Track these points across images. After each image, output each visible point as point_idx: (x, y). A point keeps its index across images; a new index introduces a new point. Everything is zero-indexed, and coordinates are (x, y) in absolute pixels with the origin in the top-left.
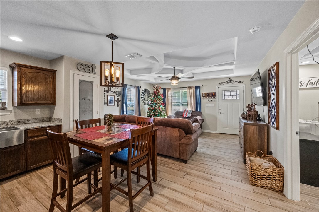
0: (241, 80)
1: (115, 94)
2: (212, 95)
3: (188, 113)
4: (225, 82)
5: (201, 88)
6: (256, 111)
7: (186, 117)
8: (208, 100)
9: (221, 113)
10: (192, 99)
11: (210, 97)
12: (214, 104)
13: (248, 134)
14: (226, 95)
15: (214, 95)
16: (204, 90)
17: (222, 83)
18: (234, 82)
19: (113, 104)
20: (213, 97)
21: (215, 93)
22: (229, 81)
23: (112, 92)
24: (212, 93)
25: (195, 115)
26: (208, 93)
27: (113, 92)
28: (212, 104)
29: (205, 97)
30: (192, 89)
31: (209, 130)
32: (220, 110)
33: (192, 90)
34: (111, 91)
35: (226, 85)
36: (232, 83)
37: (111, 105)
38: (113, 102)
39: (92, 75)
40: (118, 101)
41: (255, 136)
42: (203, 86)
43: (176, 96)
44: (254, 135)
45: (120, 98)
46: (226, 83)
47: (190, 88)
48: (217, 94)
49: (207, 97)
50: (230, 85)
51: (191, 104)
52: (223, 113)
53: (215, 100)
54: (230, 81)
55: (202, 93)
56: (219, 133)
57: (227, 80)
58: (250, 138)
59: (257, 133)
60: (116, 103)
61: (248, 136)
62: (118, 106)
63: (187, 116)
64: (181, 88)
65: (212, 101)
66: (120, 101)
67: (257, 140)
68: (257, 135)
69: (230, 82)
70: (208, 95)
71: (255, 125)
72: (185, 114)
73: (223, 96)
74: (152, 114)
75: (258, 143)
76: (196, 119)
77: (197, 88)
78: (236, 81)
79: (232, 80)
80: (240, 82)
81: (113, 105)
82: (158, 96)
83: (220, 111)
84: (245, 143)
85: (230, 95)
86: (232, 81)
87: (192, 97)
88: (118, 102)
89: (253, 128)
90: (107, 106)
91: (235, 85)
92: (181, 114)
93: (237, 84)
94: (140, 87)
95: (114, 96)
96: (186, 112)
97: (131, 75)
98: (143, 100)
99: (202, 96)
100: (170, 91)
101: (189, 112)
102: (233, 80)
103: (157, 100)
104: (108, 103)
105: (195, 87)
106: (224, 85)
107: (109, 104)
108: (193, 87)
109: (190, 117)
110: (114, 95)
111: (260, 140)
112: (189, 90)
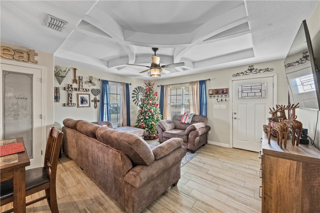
0: (270, 67)
1: (90, 93)
2: (223, 93)
3: (187, 118)
4: (242, 73)
5: (208, 83)
6: (297, 122)
7: (184, 122)
8: (217, 100)
9: (236, 118)
10: (196, 98)
11: (220, 95)
12: (225, 105)
13: (274, 177)
14: (244, 92)
15: (225, 92)
16: (211, 86)
17: (238, 75)
18: (258, 71)
19: (88, 105)
20: (224, 95)
21: (227, 90)
22: (249, 70)
23: (84, 90)
24: (223, 90)
25: (197, 120)
26: (216, 90)
27: (86, 90)
28: (223, 106)
29: (212, 96)
30: (195, 84)
31: (219, 142)
32: (235, 114)
33: (195, 86)
35: (245, 77)
36: (255, 73)
37: (83, 107)
38: (87, 102)
39: (29, 65)
40: (95, 101)
41: (293, 185)
42: (209, 80)
43: (177, 95)
44: (290, 183)
45: (98, 97)
46: (245, 73)
47: (192, 83)
48: (230, 91)
49: (216, 96)
50: (251, 75)
51: (194, 105)
52: (239, 119)
53: (227, 99)
54: (251, 70)
55: (209, 90)
56: (233, 148)
57: (246, 68)
58: (279, 188)
59: (301, 179)
60: (92, 104)
61: (274, 181)
62: (95, 107)
63: (186, 122)
64: (181, 84)
65: (222, 100)
66: (99, 101)
67: (298, 196)
68: (300, 185)
69: (251, 72)
70: (217, 92)
71: (293, 160)
72: (184, 118)
73: (240, 93)
74: (142, 118)
75: (302, 206)
76: (193, 127)
77: (202, 83)
78: (261, 70)
79: (253, 69)
80: (267, 70)
81: (88, 107)
82: (150, 95)
83: (235, 116)
84: (267, 197)
85: (250, 91)
86: (255, 70)
87: (196, 96)
88: (95, 103)
89: (289, 164)
90: (78, 107)
91: (258, 75)
92: (179, 119)
93: (262, 75)
94: (130, 84)
95: (89, 95)
96: (185, 116)
97: (108, 68)
98: (136, 101)
99: (209, 95)
100: (169, 89)
101: (189, 116)
102: (255, 67)
103: (149, 100)
104: (78, 104)
105: (199, 81)
106: (242, 77)
107: (80, 105)
108: (196, 82)
109: (190, 123)
110: (88, 94)
111: (307, 201)
112: (191, 86)
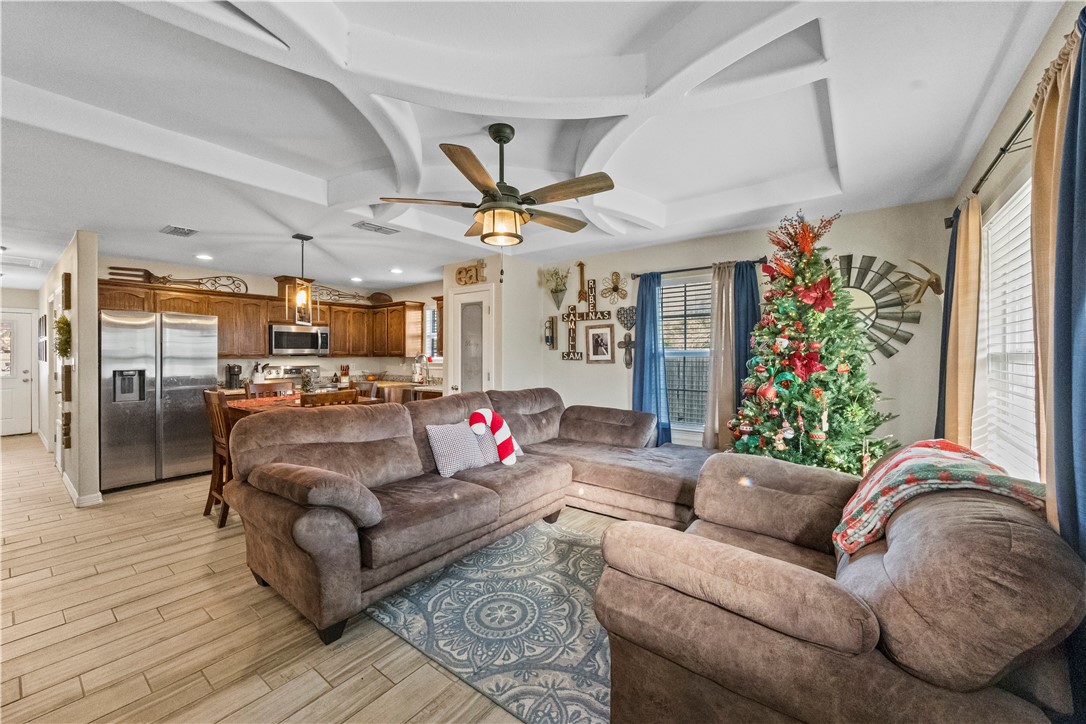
1: (614, 320)
19: (608, 357)
23: (599, 315)
27: (602, 313)
34: (596, 313)
38: (606, 349)
39: (479, 286)
40: (627, 344)
45: (634, 333)
60: (620, 354)
62: (628, 364)
66: (634, 344)
81: (607, 361)
88: (628, 352)
90: (587, 363)
95: (611, 327)
107: (592, 357)
110: (608, 326)
